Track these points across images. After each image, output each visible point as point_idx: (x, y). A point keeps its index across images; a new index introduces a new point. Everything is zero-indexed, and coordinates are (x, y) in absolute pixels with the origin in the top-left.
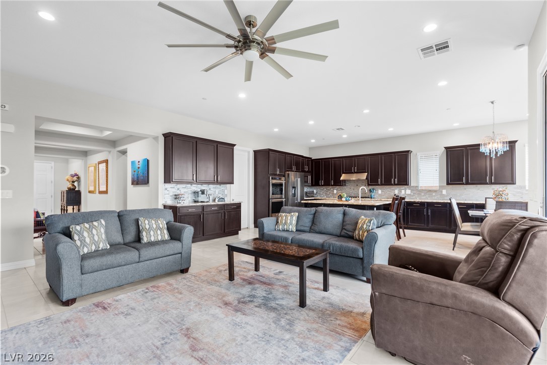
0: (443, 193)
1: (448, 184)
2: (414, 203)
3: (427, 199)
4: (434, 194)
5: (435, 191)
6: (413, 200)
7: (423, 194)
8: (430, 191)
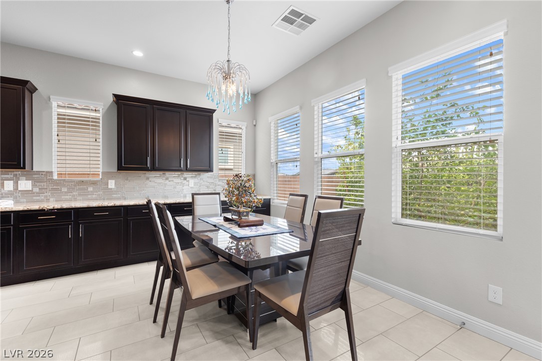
0: (110, 187)
1: (120, 168)
2: (42, 212)
3: (75, 200)
4: (90, 189)
5: (94, 183)
6: (35, 207)
7: (65, 190)
8: (81, 183)
